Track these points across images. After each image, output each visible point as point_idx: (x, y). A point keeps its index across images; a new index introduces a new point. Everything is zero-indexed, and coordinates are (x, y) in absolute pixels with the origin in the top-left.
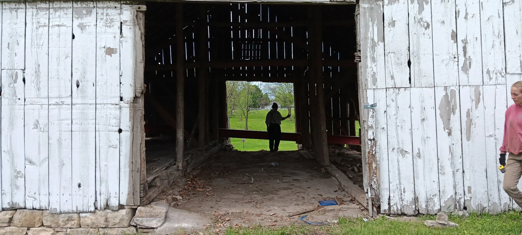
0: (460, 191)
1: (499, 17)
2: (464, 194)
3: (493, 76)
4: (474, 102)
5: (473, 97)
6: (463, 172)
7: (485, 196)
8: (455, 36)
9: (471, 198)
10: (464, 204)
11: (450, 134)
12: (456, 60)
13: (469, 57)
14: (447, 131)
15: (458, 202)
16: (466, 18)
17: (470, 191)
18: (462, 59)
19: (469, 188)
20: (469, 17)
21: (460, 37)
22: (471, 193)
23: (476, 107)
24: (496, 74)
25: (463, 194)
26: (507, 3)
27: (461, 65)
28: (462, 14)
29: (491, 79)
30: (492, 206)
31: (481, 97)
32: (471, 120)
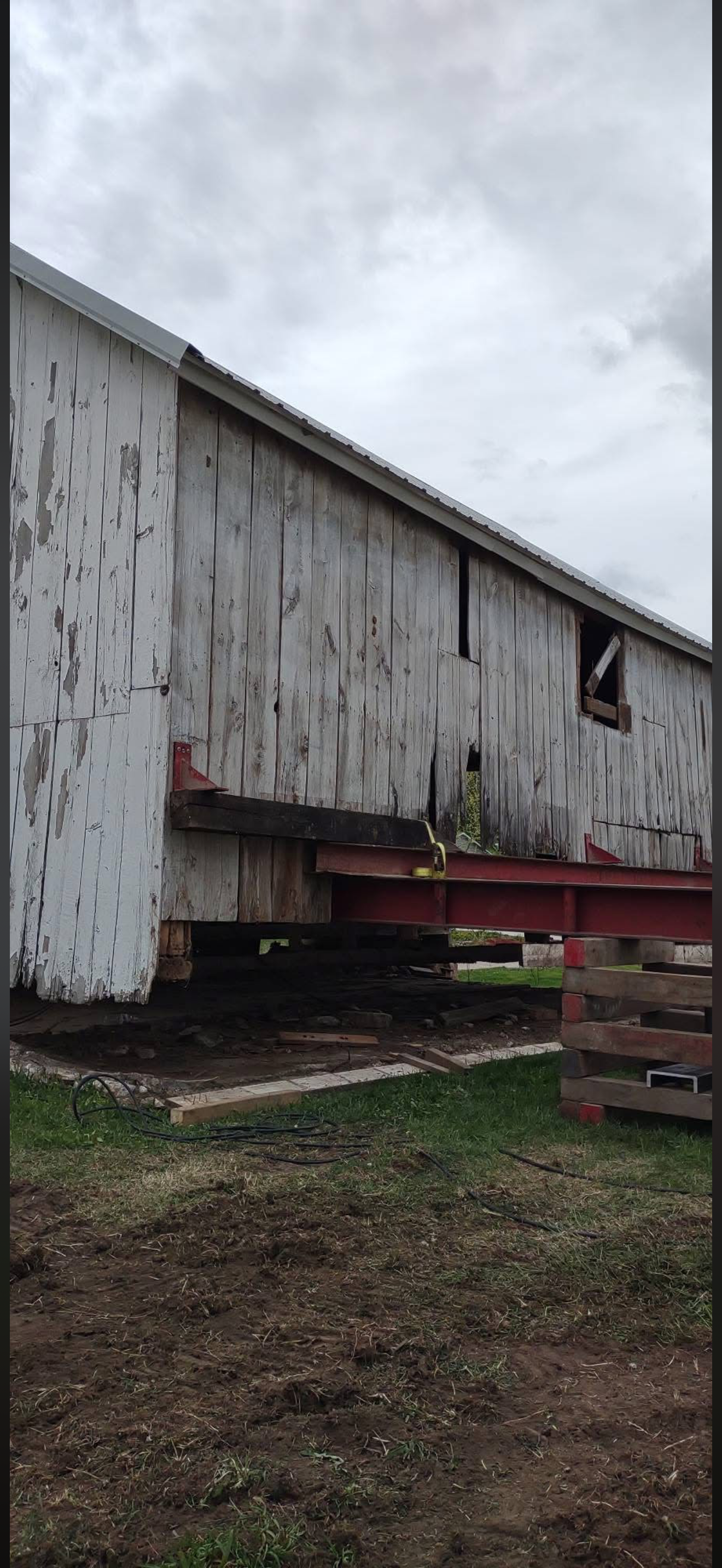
0: (31, 946)
1: (127, 568)
2: (37, 953)
3: (110, 696)
4: (76, 754)
5: (76, 743)
6: (42, 903)
7: (68, 961)
8: (59, 618)
9: (46, 961)
10: (34, 973)
11: (32, 823)
12: (58, 668)
13: (78, 659)
14: (29, 816)
15: (26, 968)
16: (79, 578)
17: (46, 949)
18: (66, 663)
19: (47, 938)
20: (83, 574)
21: (68, 621)
22: (47, 951)
23: (79, 764)
24: (114, 691)
25: (34, 952)
26: (143, 533)
27: (63, 678)
28: (74, 572)
29: (106, 702)
30: (77, 984)
31: (88, 742)
32: (67, 794)
